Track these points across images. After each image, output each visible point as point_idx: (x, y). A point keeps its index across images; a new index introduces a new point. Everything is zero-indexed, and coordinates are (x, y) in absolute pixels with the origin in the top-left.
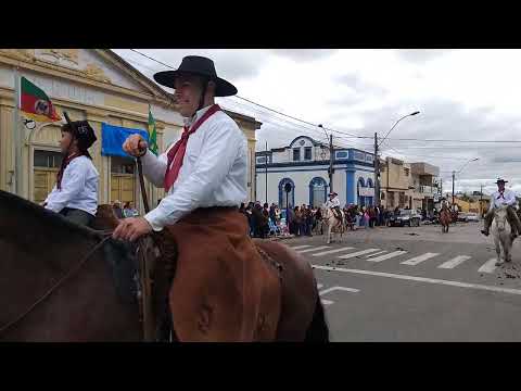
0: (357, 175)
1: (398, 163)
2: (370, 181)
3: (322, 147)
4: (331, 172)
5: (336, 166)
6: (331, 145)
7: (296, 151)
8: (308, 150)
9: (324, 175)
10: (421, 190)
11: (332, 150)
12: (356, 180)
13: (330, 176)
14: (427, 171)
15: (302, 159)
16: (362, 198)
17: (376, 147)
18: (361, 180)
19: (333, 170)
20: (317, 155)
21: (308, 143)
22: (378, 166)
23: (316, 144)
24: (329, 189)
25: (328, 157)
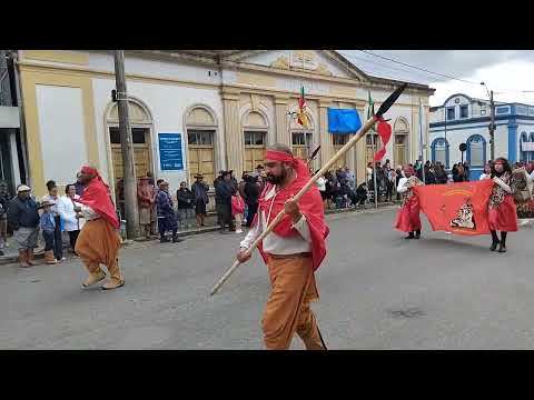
0: (521, 129)
2: (532, 134)
3: (480, 103)
4: (492, 129)
5: (496, 122)
6: (491, 101)
7: (451, 110)
8: (464, 108)
9: (485, 133)
11: (493, 105)
12: (519, 136)
13: (492, 134)
15: (457, 117)
16: (524, 153)
18: (524, 135)
19: (495, 127)
20: (474, 112)
21: (464, 101)
23: (473, 101)
24: (489, 145)
25: (488, 113)
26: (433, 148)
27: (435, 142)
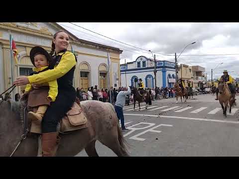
0: (168, 73)
1: (186, 66)
2: (173, 75)
3: (151, 60)
5: (157, 69)
6: (155, 59)
7: (139, 63)
8: (144, 62)
9: (152, 73)
10: (197, 79)
11: (156, 62)
13: (155, 74)
14: (199, 70)
15: (141, 67)
16: (170, 83)
17: (176, 59)
18: (169, 75)
19: (156, 72)
20: (148, 65)
22: (177, 68)
23: (148, 59)
24: (154, 80)
25: (153, 65)
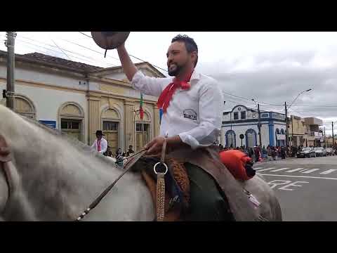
0: (276, 127)
1: (298, 119)
2: (282, 130)
3: (252, 111)
4: (259, 126)
6: (258, 110)
7: (236, 114)
8: (243, 114)
9: (255, 128)
10: (313, 135)
11: (259, 113)
13: (260, 129)
14: (315, 123)
15: (240, 119)
16: (278, 141)
17: (286, 110)
18: (277, 130)
19: (261, 126)
20: (249, 116)
21: (244, 110)
22: (287, 121)
23: (248, 110)
24: (258, 136)
25: (256, 117)
26: (226, 136)
27: (227, 133)
